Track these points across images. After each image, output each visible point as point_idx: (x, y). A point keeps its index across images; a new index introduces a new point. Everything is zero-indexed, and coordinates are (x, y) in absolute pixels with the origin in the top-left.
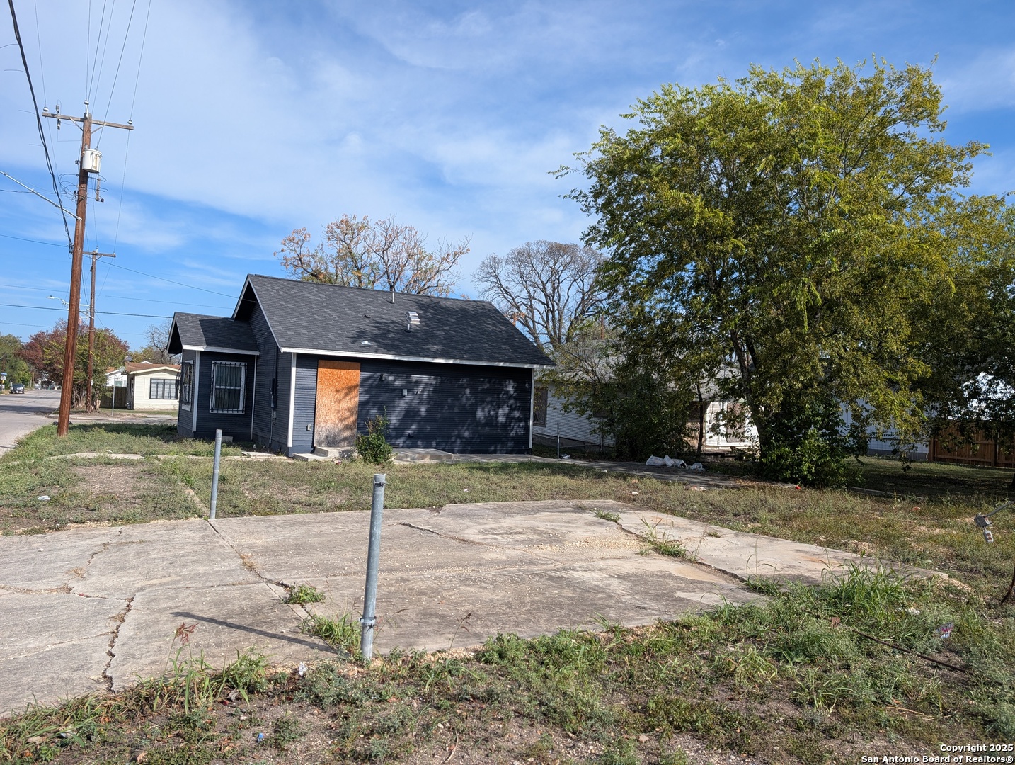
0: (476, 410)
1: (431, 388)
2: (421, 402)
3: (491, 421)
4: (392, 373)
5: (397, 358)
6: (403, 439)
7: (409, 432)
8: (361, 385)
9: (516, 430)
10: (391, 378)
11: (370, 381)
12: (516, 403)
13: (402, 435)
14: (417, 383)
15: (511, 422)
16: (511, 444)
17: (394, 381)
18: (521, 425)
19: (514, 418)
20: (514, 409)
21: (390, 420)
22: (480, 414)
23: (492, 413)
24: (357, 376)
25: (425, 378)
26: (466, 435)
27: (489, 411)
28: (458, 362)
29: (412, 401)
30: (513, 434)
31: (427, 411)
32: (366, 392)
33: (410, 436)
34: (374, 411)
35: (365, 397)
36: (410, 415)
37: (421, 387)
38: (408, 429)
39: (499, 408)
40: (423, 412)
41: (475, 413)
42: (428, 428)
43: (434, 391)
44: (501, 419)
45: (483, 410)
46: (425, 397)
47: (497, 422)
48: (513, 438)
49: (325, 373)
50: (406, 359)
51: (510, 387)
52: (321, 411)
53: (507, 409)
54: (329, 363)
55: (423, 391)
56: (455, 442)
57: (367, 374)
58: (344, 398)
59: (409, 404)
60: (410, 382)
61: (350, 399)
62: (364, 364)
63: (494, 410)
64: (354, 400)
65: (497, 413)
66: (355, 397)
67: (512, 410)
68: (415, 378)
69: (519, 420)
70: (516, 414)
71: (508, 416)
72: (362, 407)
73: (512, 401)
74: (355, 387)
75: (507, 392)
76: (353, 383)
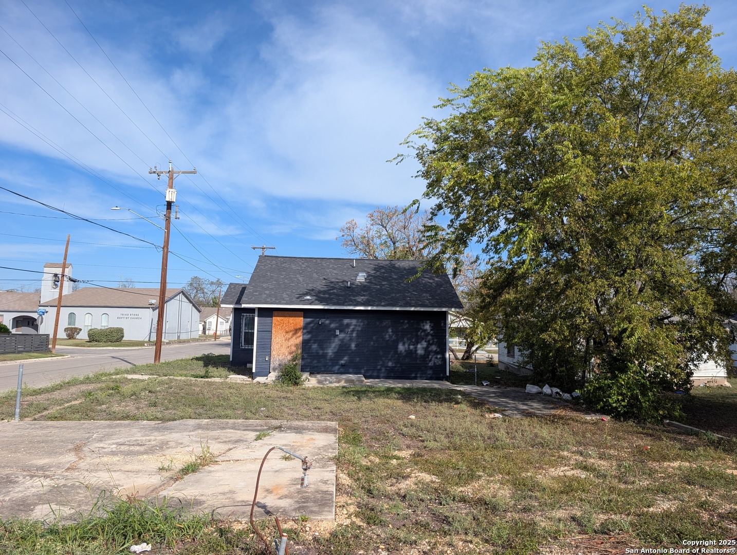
0: (398, 345)
1: (360, 329)
2: (351, 340)
3: (411, 354)
4: (327, 318)
5: (326, 307)
6: (337, 367)
7: (343, 362)
8: (305, 328)
9: (434, 360)
10: (327, 322)
11: (312, 325)
12: (433, 339)
13: (337, 364)
14: (348, 325)
15: (429, 355)
16: (430, 372)
17: (330, 324)
18: (439, 356)
19: (431, 351)
20: (432, 344)
21: (327, 353)
22: (401, 348)
23: (412, 347)
24: (300, 321)
25: (354, 322)
26: (390, 364)
27: (409, 345)
28: (375, 308)
29: (344, 338)
30: (431, 364)
31: (357, 346)
32: (309, 333)
33: (343, 366)
34: (315, 346)
35: (308, 337)
36: (343, 349)
37: (352, 327)
38: (342, 360)
39: (417, 343)
40: (353, 346)
41: (397, 348)
42: (358, 359)
43: (361, 331)
44: (420, 352)
45: (404, 344)
46: (354, 335)
47: (417, 354)
48: (431, 368)
49: (276, 320)
50: (333, 308)
51: (427, 327)
52: (275, 347)
53: (424, 344)
54: (281, 313)
55: (353, 331)
56: (381, 369)
57: (308, 320)
58: (292, 337)
59: (342, 340)
60: (343, 325)
61: (296, 338)
62: (306, 313)
63: (414, 345)
64: (298, 339)
65: (416, 348)
66: (300, 336)
67: (429, 344)
68: (346, 321)
69: (436, 353)
70: (434, 348)
71: (426, 349)
72: (305, 344)
73: (430, 337)
74: (300, 329)
75: (425, 331)
76: (298, 326)
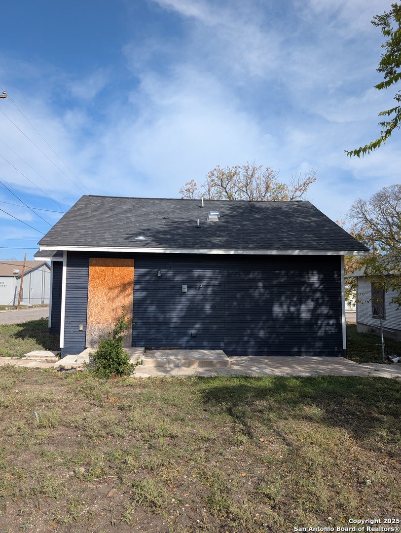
0: (272, 306)
1: (217, 283)
2: (205, 299)
3: (292, 319)
4: (170, 268)
5: (168, 251)
6: (185, 339)
7: (193, 331)
8: (136, 282)
9: (325, 328)
10: (170, 273)
11: (147, 278)
12: (323, 298)
13: (185, 334)
14: (200, 278)
15: (317, 320)
16: (319, 344)
17: (174, 276)
18: (331, 322)
19: (321, 315)
20: (321, 305)
21: (170, 319)
22: (277, 310)
23: (292, 309)
24: (129, 272)
25: (208, 273)
26: (262, 334)
27: (289, 307)
28: (240, 252)
29: (194, 297)
30: (321, 333)
31: (213, 307)
32: (143, 289)
33: (193, 337)
34: (152, 308)
35: (141, 295)
36: (193, 312)
37: (205, 281)
38: (192, 328)
39: (301, 303)
40: (208, 308)
41: (271, 310)
42: (215, 327)
43: (219, 286)
44: (305, 316)
45: (281, 305)
46: (209, 292)
47: (300, 319)
48: (321, 338)
49: (94, 271)
50: (178, 251)
51: (315, 279)
52: (93, 310)
53: (311, 304)
54: (101, 260)
55: (207, 286)
56: (248, 342)
57: (142, 271)
58: (117, 296)
59: (192, 300)
60: (192, 277)
61: (124, 298)
62: (138, 259)
63: (295, 306)
64: (127, 299)
65: (298, 310)
66: (129, 295)
67: (318, 305)
68: (197, 272)
69: (328, 317)
70: (324, 310)
71: (313, 312)
72: (138, 306)
73: (318, 295)
74: (129, 284)
75: (311, 285)
76: (127, 280)
